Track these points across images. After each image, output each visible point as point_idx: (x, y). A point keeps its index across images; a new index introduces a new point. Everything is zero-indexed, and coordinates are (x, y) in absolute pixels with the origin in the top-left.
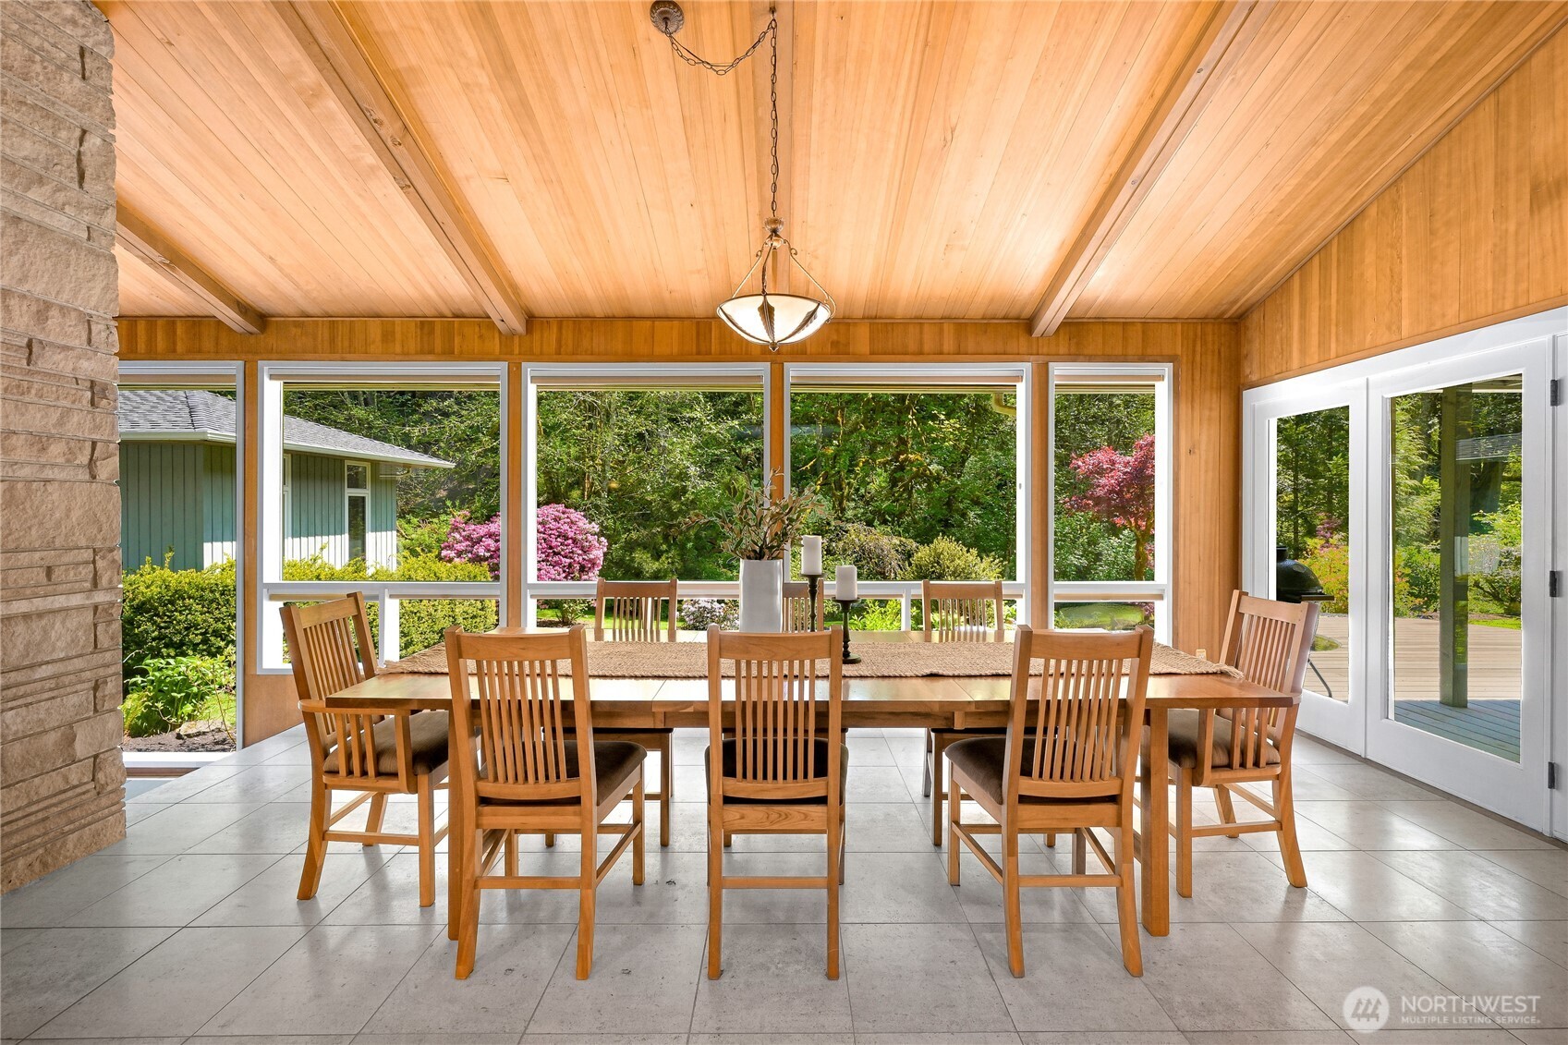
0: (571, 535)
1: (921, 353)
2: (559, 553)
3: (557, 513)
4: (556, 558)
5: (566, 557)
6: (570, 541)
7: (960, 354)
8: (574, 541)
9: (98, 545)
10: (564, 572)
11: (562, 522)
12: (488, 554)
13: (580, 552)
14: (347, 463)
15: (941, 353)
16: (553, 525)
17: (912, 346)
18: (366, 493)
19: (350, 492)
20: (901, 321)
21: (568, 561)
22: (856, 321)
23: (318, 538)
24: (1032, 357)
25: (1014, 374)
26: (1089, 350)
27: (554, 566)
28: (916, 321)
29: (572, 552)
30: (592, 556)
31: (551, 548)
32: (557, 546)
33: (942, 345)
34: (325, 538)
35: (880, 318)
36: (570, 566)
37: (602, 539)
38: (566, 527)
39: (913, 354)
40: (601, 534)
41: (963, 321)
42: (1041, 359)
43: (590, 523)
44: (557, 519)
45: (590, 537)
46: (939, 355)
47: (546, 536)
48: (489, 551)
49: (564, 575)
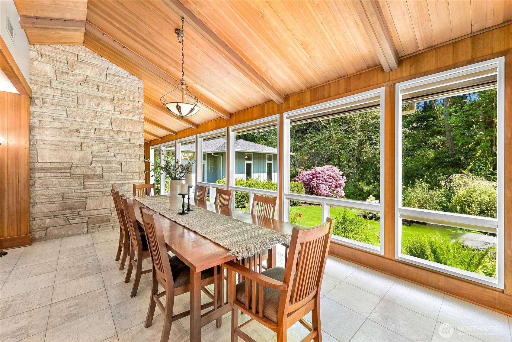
0: (332, 175)
1: (330, 97)
2: (327, 181)
3: (328, 168)
4: (326, 183)
5: (330, 182)
6: (332, 177)
7: (348, 92)
8: (334, 177)
9: (140, 172)
10: (329, 187)
11: (330, 171)
12: (306, 180)
13: (335, 181)
14: (267, 155)
15: (339, 94)
16: (326, 172)
17: (326, 95)
18: (272, 162)
19: (267, 162)
20: (321, 85)
21: (331, 184)
22: (305, 90)
23: (258, 174)
24: (385, 84)
25: (377, 95)
26: (426, 69)
27: (325, 185)
28: (327, 83)
29: (332, 181)
30: (339, 183)
31: (325, 179)
32: (327, 179)
33: (339, 91)
34: (259, 174)
35: (313, 87)
36: (331, 185)
37: (344, 177)
38: (331, 173)
39: (327, 98)
40: (343, 175)
41: (348, 76)
42: (391, 83)
43: (340, 171)
44: (328, 170)
45: (339, 176)
46: (338, 95)
47: (323, 175)
48: (307, 179)
49: (329, 188)
